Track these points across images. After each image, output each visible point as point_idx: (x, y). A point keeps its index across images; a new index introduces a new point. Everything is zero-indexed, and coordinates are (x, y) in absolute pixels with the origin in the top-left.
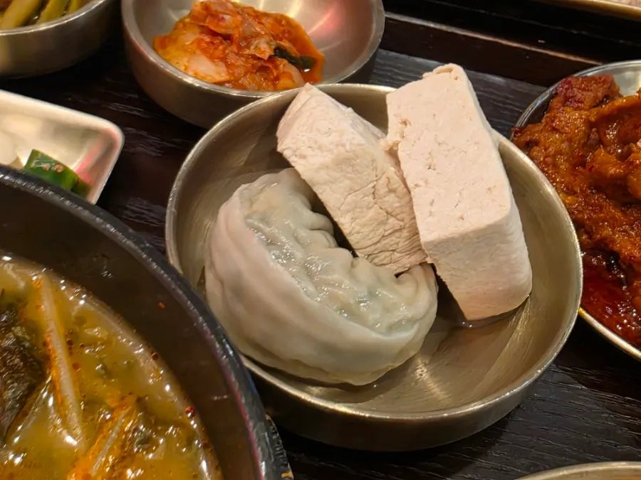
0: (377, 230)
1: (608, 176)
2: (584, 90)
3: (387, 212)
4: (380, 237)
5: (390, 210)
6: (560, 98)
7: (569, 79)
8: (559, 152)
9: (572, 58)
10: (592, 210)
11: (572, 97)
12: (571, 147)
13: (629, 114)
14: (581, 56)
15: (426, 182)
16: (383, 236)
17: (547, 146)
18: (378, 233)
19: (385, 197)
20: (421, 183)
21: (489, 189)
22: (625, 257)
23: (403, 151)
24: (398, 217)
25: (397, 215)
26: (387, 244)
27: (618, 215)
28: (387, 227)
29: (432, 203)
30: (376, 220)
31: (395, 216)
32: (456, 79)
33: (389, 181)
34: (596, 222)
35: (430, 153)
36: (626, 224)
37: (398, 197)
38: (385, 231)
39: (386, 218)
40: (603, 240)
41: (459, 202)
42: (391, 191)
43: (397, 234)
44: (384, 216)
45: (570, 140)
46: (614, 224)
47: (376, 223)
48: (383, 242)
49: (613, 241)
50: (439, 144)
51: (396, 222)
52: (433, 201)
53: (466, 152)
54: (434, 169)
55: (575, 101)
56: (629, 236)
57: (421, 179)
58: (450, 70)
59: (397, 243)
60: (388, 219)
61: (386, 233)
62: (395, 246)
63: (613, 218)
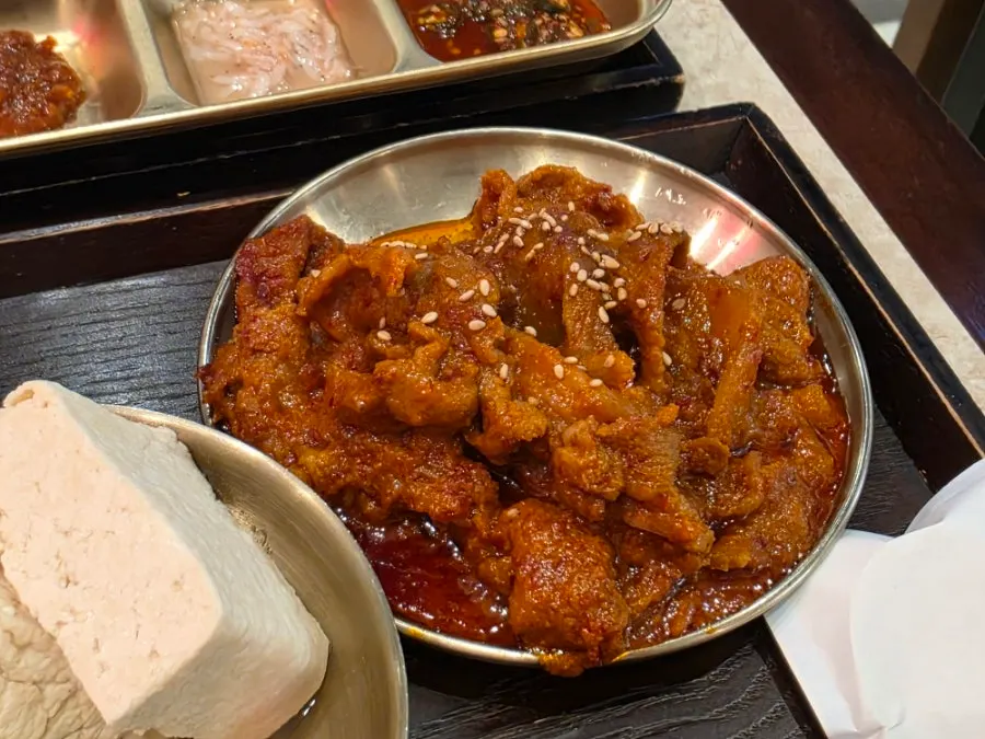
0: (35, 715)
1: (358, 410)
2: (274, 255)
3: (34, 683)
4: (45, 724)
5: (36, 677)
6: (247, 283)
7: (247, 248)
8: (278, 385)
9: (238, 202)
10: (363, 463)
11: (262, 274)
12: (291, 367)
13: (349, 284)
14: (249, 193)
15: (72, 611)
16: (48, 720)
17: (256, 383)
18: (37, 719)
19: (18, 662)
20: (66, 617)
21: (176, 583)
22: (437, 516)
23: (13, 570)
24: (58, 679)
25: (54, 677)
26: (62, 726)
27: (399, 454)
28: (47, 704)
29: (97, 648)
30: (22, 704)
31: (53, 680)
32: (46, 405)
33: (12, 635)
34: (375, 478)
35: (57, 557)
36: (417, 466)
37: (39, 651)
38: (48, 711)
39: (37, 691)
40: (398, 499)
41: (139, 626)
42: (22, 648)
43: (71, 704)
44: (33, 691)
45: (285, 359)
46: (401, 470)
47: (26, 706)
48: (55, 728)
49: (412, 498)
50: (66, 533)
51: (59, 687)
52: (97, 641)
53: (113, 533)
54: (76, 584)
55: (270, 278)
56: (430, 480)
57: (63, 610)
58: (30, 394)
59: (79, 716)
60: (41, 690)
61: (52, 713)
62: (78, 721)
63: (396, 463)
